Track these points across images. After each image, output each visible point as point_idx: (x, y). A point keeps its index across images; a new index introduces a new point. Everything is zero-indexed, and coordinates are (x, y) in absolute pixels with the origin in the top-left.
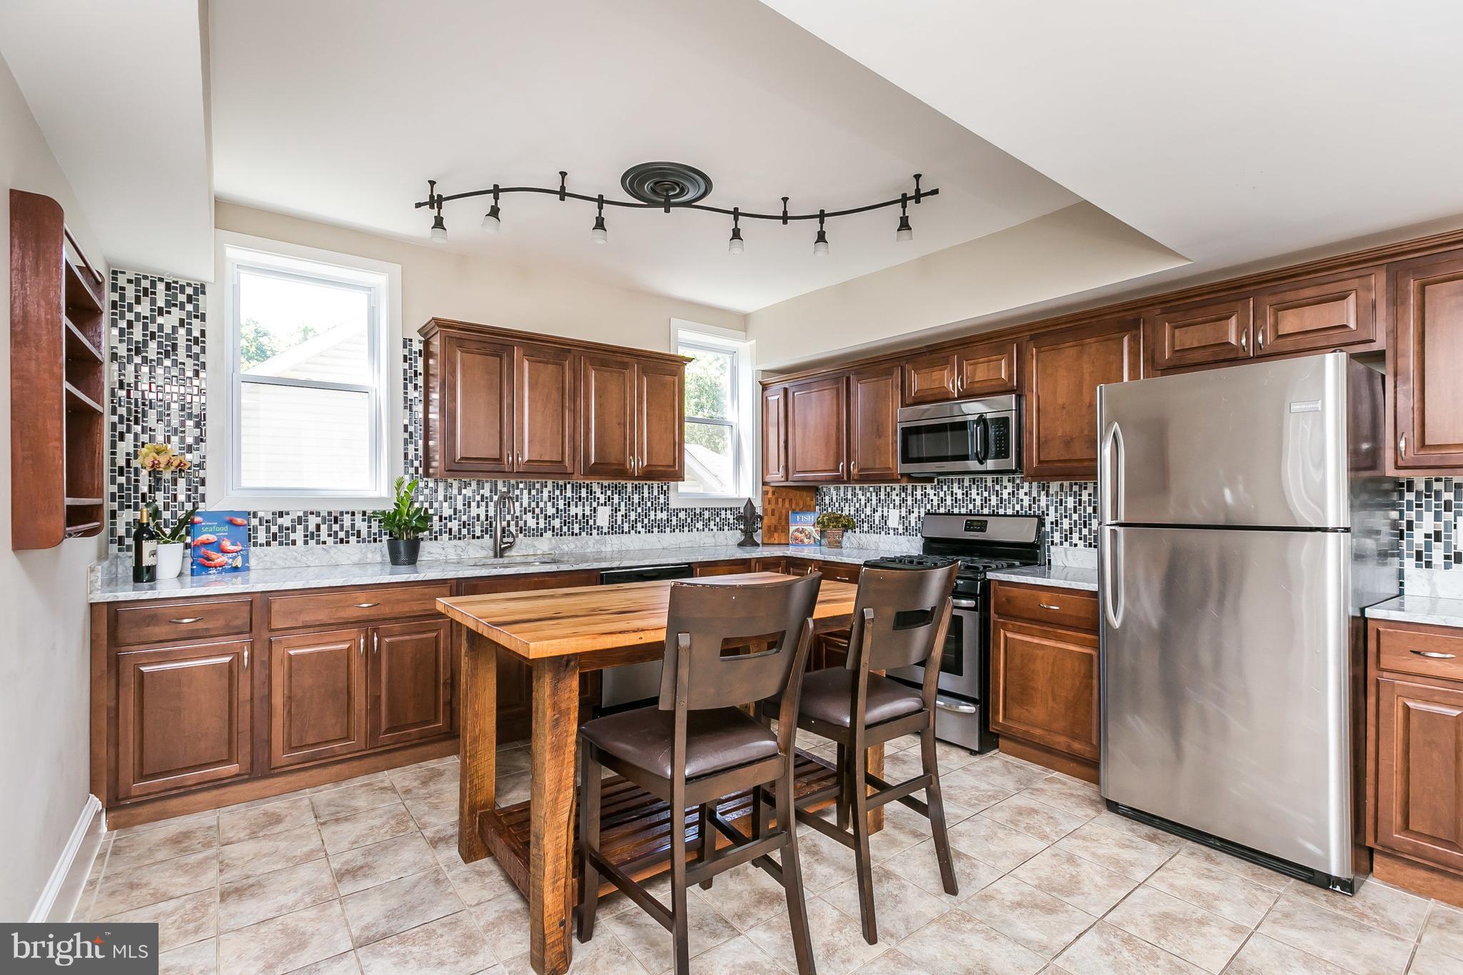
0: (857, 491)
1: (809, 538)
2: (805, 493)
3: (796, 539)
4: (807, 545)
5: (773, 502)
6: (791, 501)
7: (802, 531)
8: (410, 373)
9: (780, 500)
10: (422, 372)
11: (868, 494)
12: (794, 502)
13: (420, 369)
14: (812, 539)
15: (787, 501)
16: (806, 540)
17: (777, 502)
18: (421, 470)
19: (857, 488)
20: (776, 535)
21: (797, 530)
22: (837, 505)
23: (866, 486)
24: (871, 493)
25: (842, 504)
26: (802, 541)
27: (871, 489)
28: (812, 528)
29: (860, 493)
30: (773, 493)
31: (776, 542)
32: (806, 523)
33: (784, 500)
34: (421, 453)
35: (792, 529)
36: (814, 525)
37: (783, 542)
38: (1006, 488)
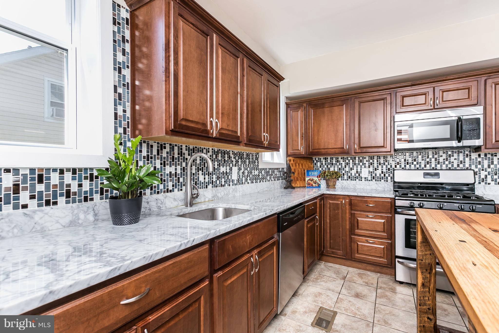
0: (340, 159)
1: (316, 183)
2: (308, 161)
3: (309, 184)
4: (315, 187)
5: (294, 165)
6: (302, 164)
7: (312, 180)
8: (118, 37)
9: (297, 164)
10: (129, 39)
11: (347, 161)
12: (304, 165)
13: (128, 36)
14: (317, 184)
15: (300, 165)
16: (314, 185)
17: (296, 166)
18: (129, 130)
19: (340, 158)
20: (298, 182)
21: (310, 180)
22: (326, 166)
23: (345, 157)
24: (349, 160)
25: (329, 166)
26: (312, 185)
27: (349, 158)
28: (317, 178)
29: (342, 160)
30: (294, 161)
31: (299, 186)
32: (314, 176)
33: (299, 164)
34: (128, 114)
35: (307, 179)
36: (317, 177)
37: (302, 186)
38: (441, 156)
